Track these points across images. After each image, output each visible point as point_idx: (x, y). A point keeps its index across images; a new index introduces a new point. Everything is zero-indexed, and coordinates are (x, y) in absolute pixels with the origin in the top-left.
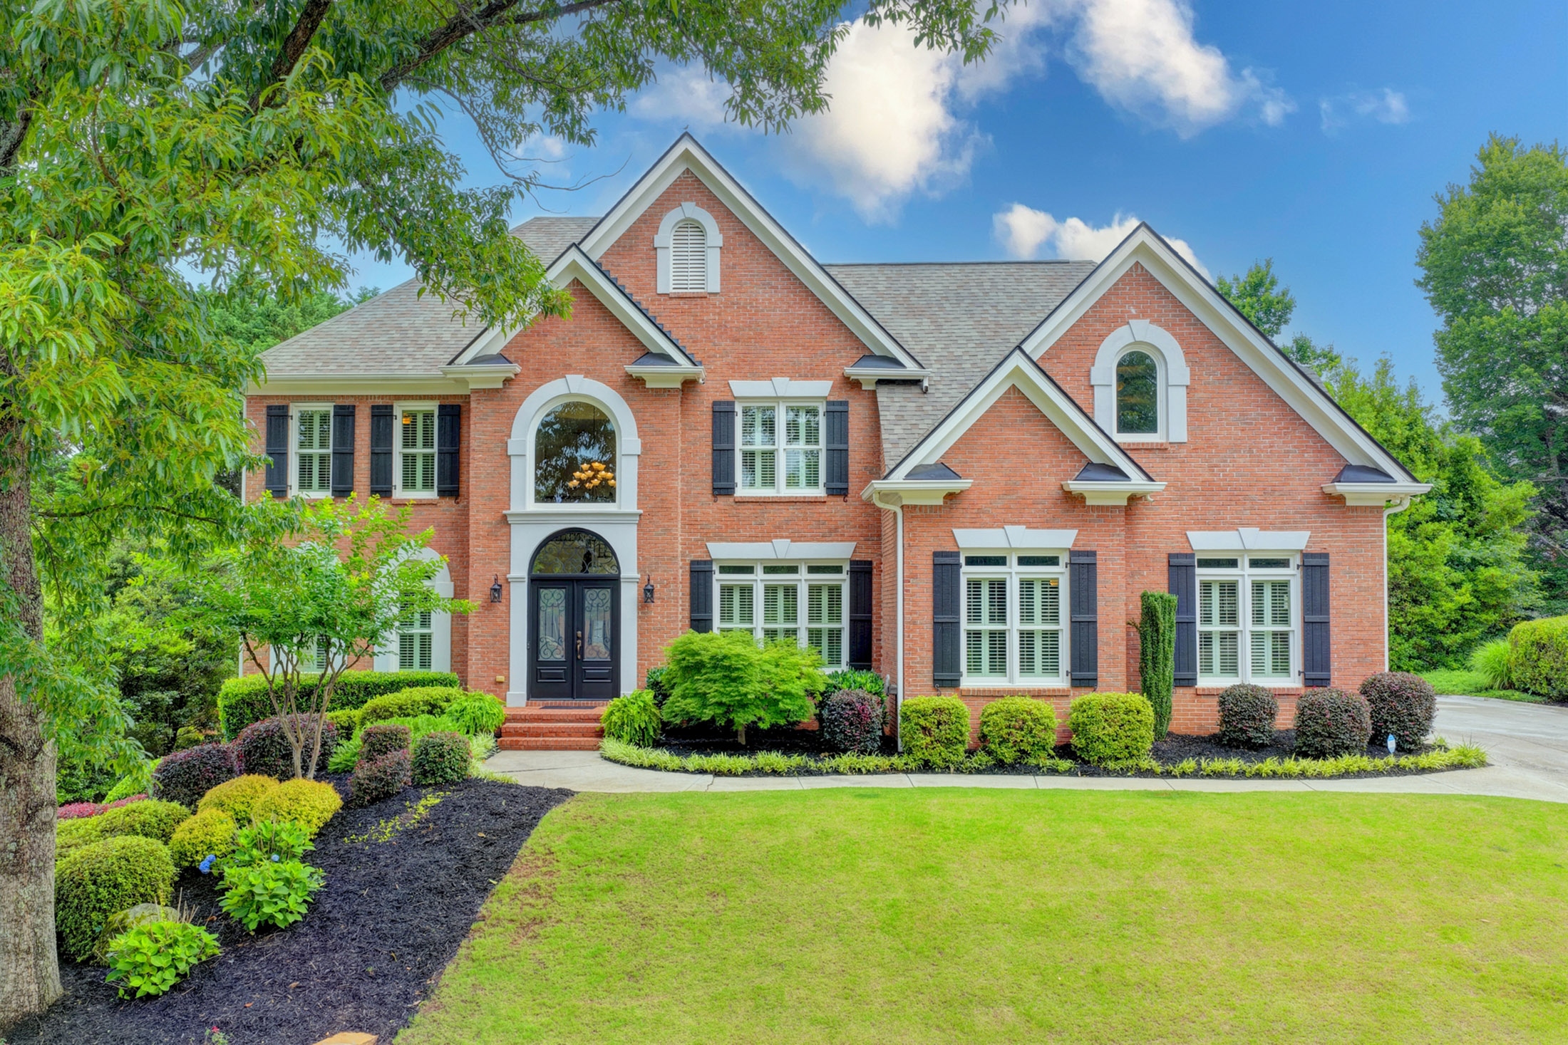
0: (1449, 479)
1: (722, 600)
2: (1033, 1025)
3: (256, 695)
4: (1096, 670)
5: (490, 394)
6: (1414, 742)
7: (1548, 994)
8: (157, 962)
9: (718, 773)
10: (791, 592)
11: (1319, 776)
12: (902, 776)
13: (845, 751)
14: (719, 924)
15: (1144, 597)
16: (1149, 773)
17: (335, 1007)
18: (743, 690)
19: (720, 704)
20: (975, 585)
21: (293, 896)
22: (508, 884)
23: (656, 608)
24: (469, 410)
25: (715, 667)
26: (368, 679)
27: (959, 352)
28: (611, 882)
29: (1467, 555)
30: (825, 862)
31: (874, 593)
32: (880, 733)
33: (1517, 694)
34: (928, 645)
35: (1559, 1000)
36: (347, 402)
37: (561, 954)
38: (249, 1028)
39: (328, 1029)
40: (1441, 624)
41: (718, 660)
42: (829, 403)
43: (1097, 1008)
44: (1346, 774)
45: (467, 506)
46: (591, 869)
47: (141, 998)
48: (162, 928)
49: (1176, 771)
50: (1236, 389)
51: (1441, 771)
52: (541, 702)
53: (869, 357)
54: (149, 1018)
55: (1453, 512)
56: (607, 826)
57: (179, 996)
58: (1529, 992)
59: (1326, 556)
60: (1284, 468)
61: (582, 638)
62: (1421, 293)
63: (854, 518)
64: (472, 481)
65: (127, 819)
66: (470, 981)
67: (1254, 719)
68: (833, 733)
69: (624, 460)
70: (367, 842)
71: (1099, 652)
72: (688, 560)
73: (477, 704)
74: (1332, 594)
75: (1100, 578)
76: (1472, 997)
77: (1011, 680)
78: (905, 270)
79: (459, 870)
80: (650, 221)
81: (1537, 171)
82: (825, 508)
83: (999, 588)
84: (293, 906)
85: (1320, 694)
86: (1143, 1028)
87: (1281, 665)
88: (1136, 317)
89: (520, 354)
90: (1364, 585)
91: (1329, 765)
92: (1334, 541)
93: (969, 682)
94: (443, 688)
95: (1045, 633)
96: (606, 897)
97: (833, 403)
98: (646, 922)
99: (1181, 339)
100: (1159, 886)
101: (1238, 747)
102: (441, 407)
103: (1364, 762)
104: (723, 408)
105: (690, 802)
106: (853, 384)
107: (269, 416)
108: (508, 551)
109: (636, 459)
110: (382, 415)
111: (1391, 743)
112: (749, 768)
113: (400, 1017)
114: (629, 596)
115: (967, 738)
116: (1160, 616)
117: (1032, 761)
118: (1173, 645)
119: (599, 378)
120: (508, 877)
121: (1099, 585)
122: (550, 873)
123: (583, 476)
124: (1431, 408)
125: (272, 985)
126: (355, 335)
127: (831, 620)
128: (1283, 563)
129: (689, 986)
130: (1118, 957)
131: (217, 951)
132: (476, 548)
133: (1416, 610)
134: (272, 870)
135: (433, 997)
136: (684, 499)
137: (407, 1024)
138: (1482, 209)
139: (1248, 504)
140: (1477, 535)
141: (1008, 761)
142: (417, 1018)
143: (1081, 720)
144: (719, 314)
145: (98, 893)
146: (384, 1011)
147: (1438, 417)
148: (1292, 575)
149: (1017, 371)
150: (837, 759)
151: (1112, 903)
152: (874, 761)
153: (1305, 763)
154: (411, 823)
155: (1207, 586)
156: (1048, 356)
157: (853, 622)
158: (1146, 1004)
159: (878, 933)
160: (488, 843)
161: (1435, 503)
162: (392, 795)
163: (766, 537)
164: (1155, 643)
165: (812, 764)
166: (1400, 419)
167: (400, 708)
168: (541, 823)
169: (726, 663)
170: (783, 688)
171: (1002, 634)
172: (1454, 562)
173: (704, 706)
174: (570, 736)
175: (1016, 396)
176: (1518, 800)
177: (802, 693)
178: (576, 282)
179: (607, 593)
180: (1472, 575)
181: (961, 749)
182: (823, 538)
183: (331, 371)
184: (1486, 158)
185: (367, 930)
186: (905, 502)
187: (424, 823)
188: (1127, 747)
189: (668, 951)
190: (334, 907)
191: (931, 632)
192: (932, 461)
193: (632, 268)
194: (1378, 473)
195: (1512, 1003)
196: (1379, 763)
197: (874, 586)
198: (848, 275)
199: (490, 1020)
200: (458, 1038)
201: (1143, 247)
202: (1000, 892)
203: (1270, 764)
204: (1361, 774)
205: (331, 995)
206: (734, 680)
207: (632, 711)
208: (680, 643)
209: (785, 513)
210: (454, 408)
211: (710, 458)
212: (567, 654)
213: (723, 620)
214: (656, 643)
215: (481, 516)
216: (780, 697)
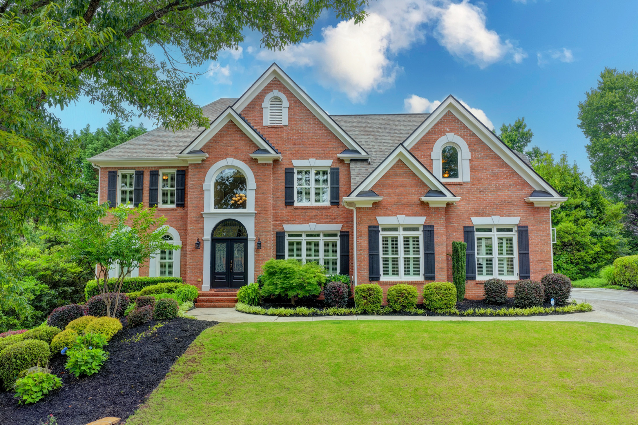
0: (591, 201)
1: (289, 248)
2: (387, 412)
4: (434, 273)
5: (196, 166)
6: (563, 302)
7: (600, 398)
8: (34, 389)
9: (280, 315)
10: (317, 244)
11: (523, 315)
12: (355, 317)
13: (332, 307)
14: (266, 373)
15: (453, 243)
16: (454, 314)
17: (105, 407)
18: (291, 282)
19: (283, 288)
20: (385, 239)
21: (95, 362)
22: (184, 357)
23: (262, 251)
24: (188, 173)
25: (281, 273)
26: (145, 280)
27: (384, 148)
28: (225, 356)
29: (598, 232)
30: (313, 348)
31: (350, 244)
32: (347, 299)
33: (618, 287)
34: (367, 263)
35: (604, 400)
36: (140, 170)
37: (200, 385)
38: (68, 415)
39: (101, 416)
40: (589, 259)
41: (282, 270)
42: (331, 168)
43: (414, 405)
44: (534, 314)
45: (187, 211)
46: (218, 351)
47: (27, 404)
48: (38, 375)
49: (465, 314)
50: (489, 160)
51: (573, 313)
52: (215, 289)
53: (347, 150)
54: (29, 412)
55: (592, 215)
56: (227, 335)
57: (43, 403)
58: (592, 397)
59: (527, 227)
60: (509, 192)
61: (233, 263)
62: (580, 130)
63: (341, 215)
64: (189, 200)
65: (34, 333)
66: (161, 396)
67: (498, 292)
68: (328, 299)
69: (250, 191)
70: (131, 342)
71: (436, 266)
72: (275, 231)
73: (187, 289)
74: (530, 242)
75: (435, 236)
76: (568, 399)
77: (401, 278)
78: (365, 117)
79: (165, 352)
80: (260, 98)
81: (622, 81)
82: (330, 210)
83: (395, 240)
84: (94, 366)
85: (525, 282)
86: (431, 412)
87: (511, 271)
88: (449, 132)
89: (209, 150)
90: (542, 238)
91: (527, 311)
92: (530, 221)
93: (383, 278)
94: (174, 283)
95: (414, 258)
96: (221, 362)
97: (333, 169)
98: (236, 372)
99: (467, 141)
100: (447, 356)
101: (492, 304)
102: (178, 171)
103: (541, 309)
104: (289, 171)
105: (264, 325)
106: (342, 161)
107: (109, 175)
108: (203, 228)
109: (254, 191)
110: (154, 174)
111: (553, 302)
112: (292, 313)
113: (131, 411)
114: (251, 246)
115: (382, 301)
116: (460, 251)
117: (408, 310)
118: (465, 263)
119: (240, 159)
120: (184, 355)
121: (435, 239)
122: (201, 353)
123: (236, 199)
124: (583, 173)
125: (81, 398)
126: (145, 143)
127: (333, 255)
128: (510, 230)
129: (250, 397)
130: (426, 385)
131: (61, 385)
132: (190, 227)
133: (579, 254)
134: (87, 352)
135: (146, 402)
136: (274, 207)
137: (133, 414)
138: (602, 96)
139: (495, 206)
140: (603, 224)
141: (398, 310)
142: (138, 411)
143: (427, 293)
144: (288, 134)
145: (16, 362)
146: (125, 408)
147: (586, 177)
148: (514, 235)
149: (401, 153)
150: (329, 309)
151: (427, 363)
152: (343, 310)
153: (518, 310)
154: (149, 334)
155: (479, 239)
156: (414, 148)
157: (342, 256)
158: (434, 403)
159: (329, 376)
160: (178, 342)
161: (585, 211)
162: (144, 323)
163: (307, 222)
164: (458, 262)
165: (318, 312)
166: (570, 178)
167: (156, 291)
168: (201, 334)
169: (285, 271)
170: (308, 281)
171: (397, 259)
172: (593, 234)
173: (276, 288)
174: (224, 302)
175: (400, 163)
176: (601, 323)
177: (315, 283)
178: (231, 121)
179: (242, 245)
180: (601, 240)
181: (379, 305)
182: (330, 222)
183: (134, 157)
184: (603, 76)
185: (123, 376)
186: (357, 206)
187: (154, 334)
188: (445, 304)
189: (243, 383)
190: (112, 367)
191: (368, 258)
192: (368, 189)
193: (253, 116)
194: (546, 194)
195: (584, 402)
196: (548, 310)
197: (350, 242)
198: (342, 119)
199: (167, 412)
200: (153, 419)
201: (451, 105)
202: (382, 359)
203: (503, 310)
204: (540, 314)
205: (104, 402)
206: (288, 278)
207: (250, 291)
208: (269, 263)
209: (314, 212)
210: (182, 171)
211: (284, 190)
212: (227, 269)
213: (289, 256)
214: (262, 265)
215: (192, 214)
216: (306, 285)
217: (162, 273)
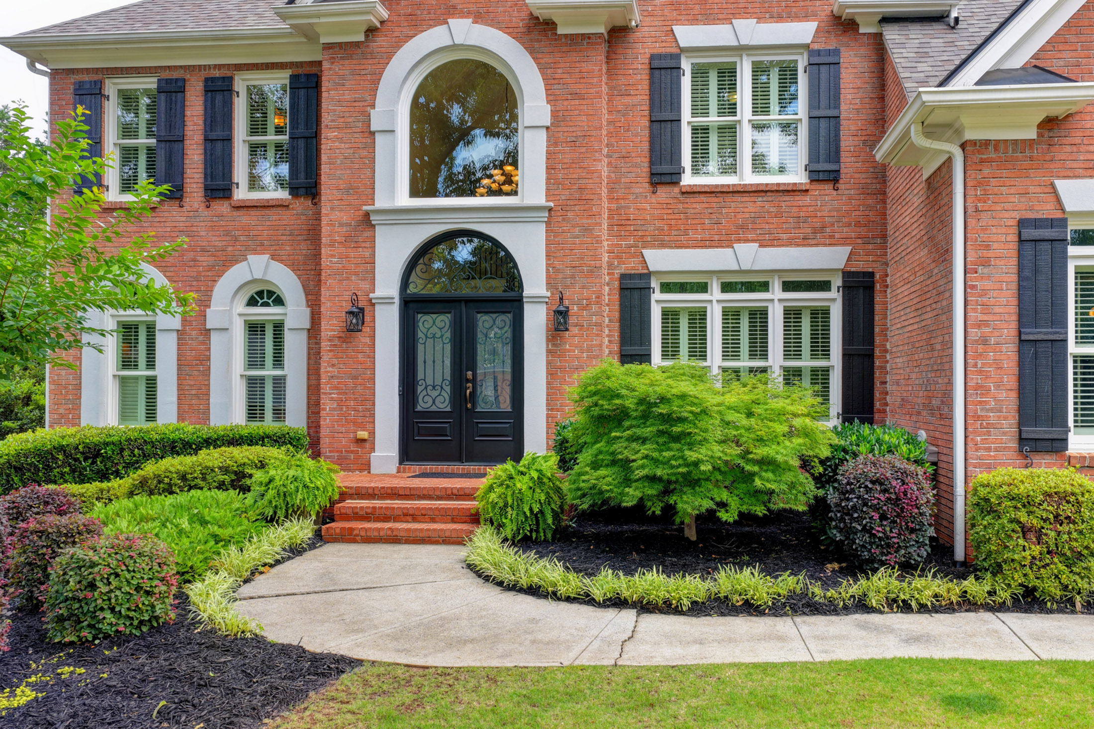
1: (664, 329)
3: (26, 456)
5: (348, 50)
9: (645, 607)
10: (759, 317)
12: (990, 620)
18: (692, 456)
19: (653, 479)
20: (1089, 280)
23: (573, 337)
25: (645, 417)
31: (877, 318)
32: (931, 532)
34: (1010, 380)
36: (175, 75)
41: (651, 405)
42: (812, 53)
45: (321, 205)
52: (417, 468)
61: (474, 381)
63: (848, 212)
64: (327, 170)
68: (849, 532)
69: (528, 134)
72: (617, 272)
73: (291, 473)
82: (807, 199)
93: (1078, 443)
97: (818, 53)
102: (294, 78)
104: (664, 64)
106: (846, 25)
107: (78, 95)
108: (372, 261)
109: (544, 132)
110: (218, 90)
112: (701, 597)
114: (535, 323)
119: (494, 22)
127: (814, 355)
132: (329, 260)
136: (611, 190)
150: (863, 582)
157: (847, 356)
163: (725, 242)
165: (817, 592)
167: (183, 477)
169: (663, 409)
170: (761, 452)
173: (627, 481)
174: (433, 520)
177: (796, 463)
179: (508, 318)
182: (804, 242)
186: (969, 135)
191: (1014, 357)
192: (1015, 64)
197: (877, 307)
206: (677, 438)
207: (522, 484)
208: (596, 379)
209: (751, 206)
210: (308, 76)
211: (646, 133)
212: (453, 401)
213: (665, 355)
214: (570, 384)
215: (336, 215)
216: (756, 469)
217: (254, 412)
